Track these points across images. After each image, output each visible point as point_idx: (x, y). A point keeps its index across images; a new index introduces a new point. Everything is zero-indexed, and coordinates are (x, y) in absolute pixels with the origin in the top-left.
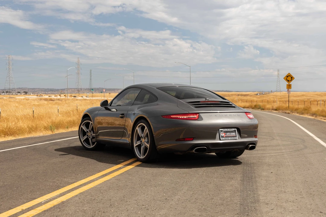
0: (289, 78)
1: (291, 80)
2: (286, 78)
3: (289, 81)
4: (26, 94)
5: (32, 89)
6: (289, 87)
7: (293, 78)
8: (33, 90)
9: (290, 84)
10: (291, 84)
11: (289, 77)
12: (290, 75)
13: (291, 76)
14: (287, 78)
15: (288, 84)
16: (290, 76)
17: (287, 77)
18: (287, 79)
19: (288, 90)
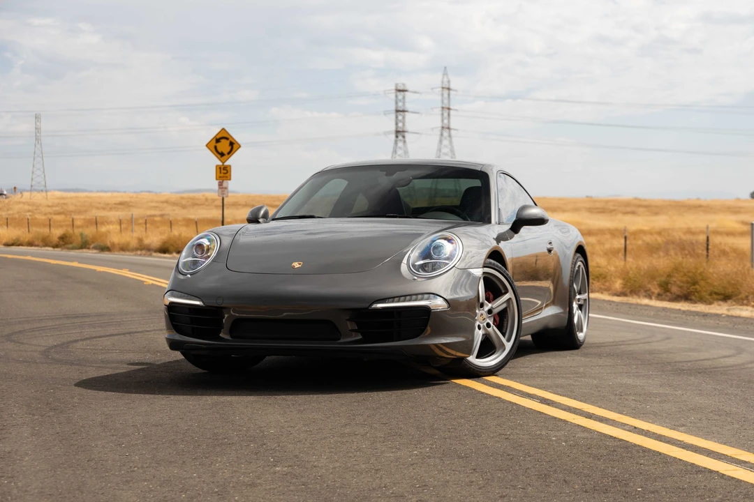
0: (224, 145)
1: (229, 153)
2: (214, 143)
3: (222, 155)
6: (224, 173)
7: (234, 146)
9: (226, 164)
10: (230, 166)
11: (223, 141)
12: (228, 137)
13: (231, 139)
14: (218, 145)
15: (220, 163)
16: (227, 139)
17: (218, 141)
18: (216, 147)
19: (220, 185)
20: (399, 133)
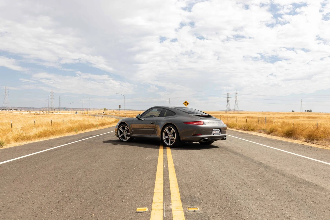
4: (16, 111)
5: (19, 107)
7: (188, 104)
8: (21, 108)
17: (185, 103)
20: (228, 101)
